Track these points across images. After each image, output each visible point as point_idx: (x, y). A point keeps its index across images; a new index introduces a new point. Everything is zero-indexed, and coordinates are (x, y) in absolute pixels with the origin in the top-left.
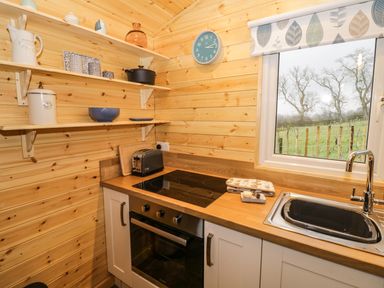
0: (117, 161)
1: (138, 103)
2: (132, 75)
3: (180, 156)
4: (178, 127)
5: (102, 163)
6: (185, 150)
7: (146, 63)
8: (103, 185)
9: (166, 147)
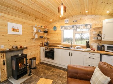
0: (42, 44)
1: (45, 35)
2: (45, 32)
3: (51, 43)
4: (51, 39)
5: (41, 43)
6: (52, 42)
7: (46, 30)
8: (40, 46)
9: (49, 42)
